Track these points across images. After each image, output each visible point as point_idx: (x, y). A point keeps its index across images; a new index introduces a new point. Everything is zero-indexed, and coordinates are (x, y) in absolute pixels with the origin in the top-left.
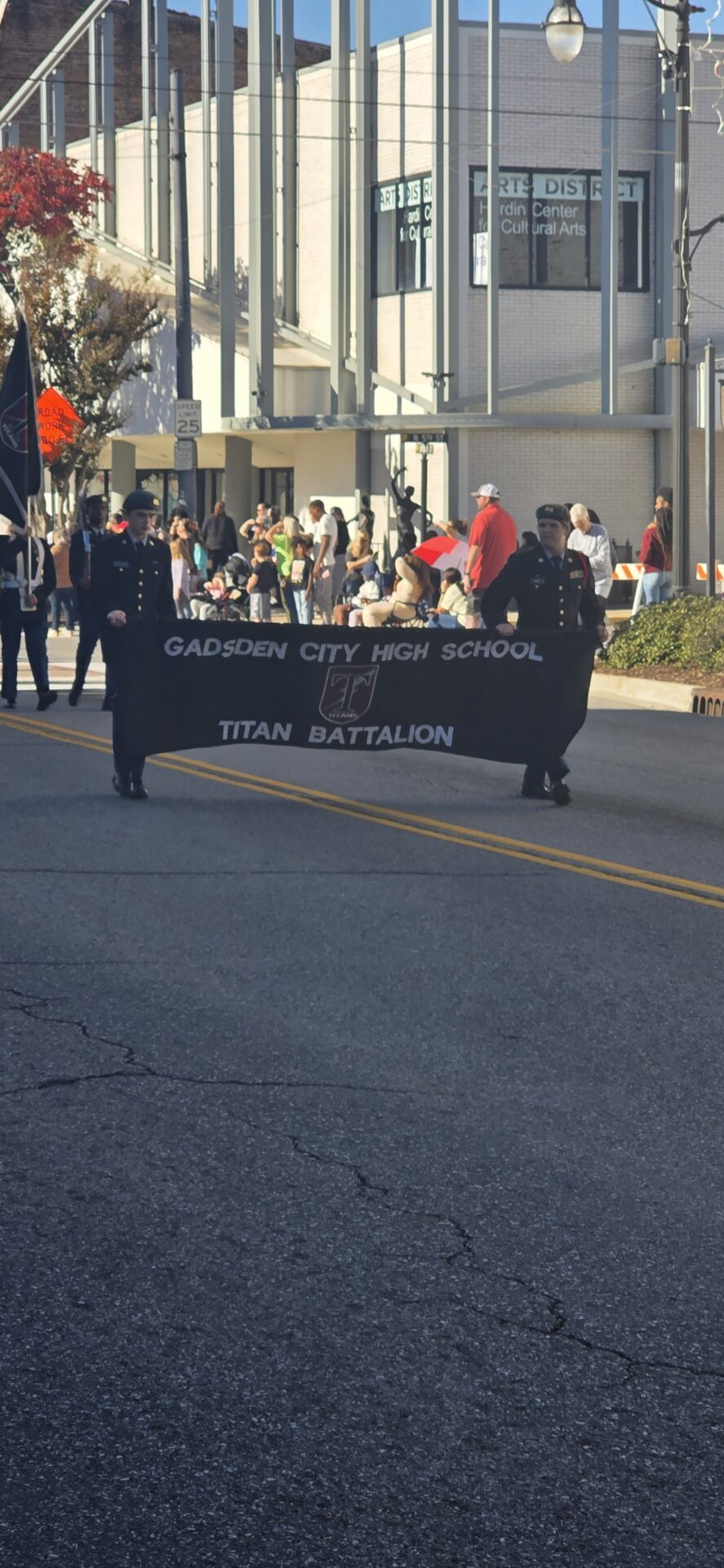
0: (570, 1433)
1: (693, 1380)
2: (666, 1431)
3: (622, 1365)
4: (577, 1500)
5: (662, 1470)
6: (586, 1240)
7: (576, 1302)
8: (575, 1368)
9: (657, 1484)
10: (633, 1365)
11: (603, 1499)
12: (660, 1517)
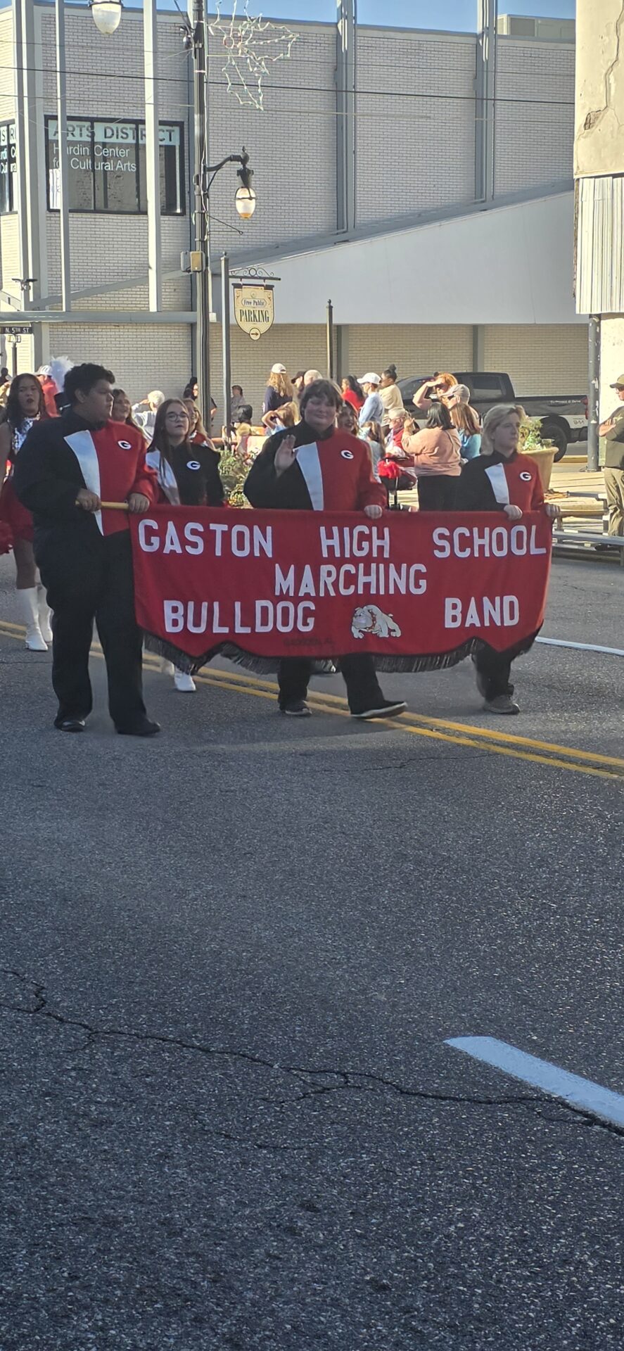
0: (35, 1088)
1: (137, 1043)
2: (110, 1083)
3: (84, 1034)
4: (33, 1140)
5: (102, 1113)
6: (72, 940)
7: (56, 988)
8: (47, 1038)
9: (97, 1124)
10: (93, 1035)
11: (53, 1138)
12: (96, 1150)
